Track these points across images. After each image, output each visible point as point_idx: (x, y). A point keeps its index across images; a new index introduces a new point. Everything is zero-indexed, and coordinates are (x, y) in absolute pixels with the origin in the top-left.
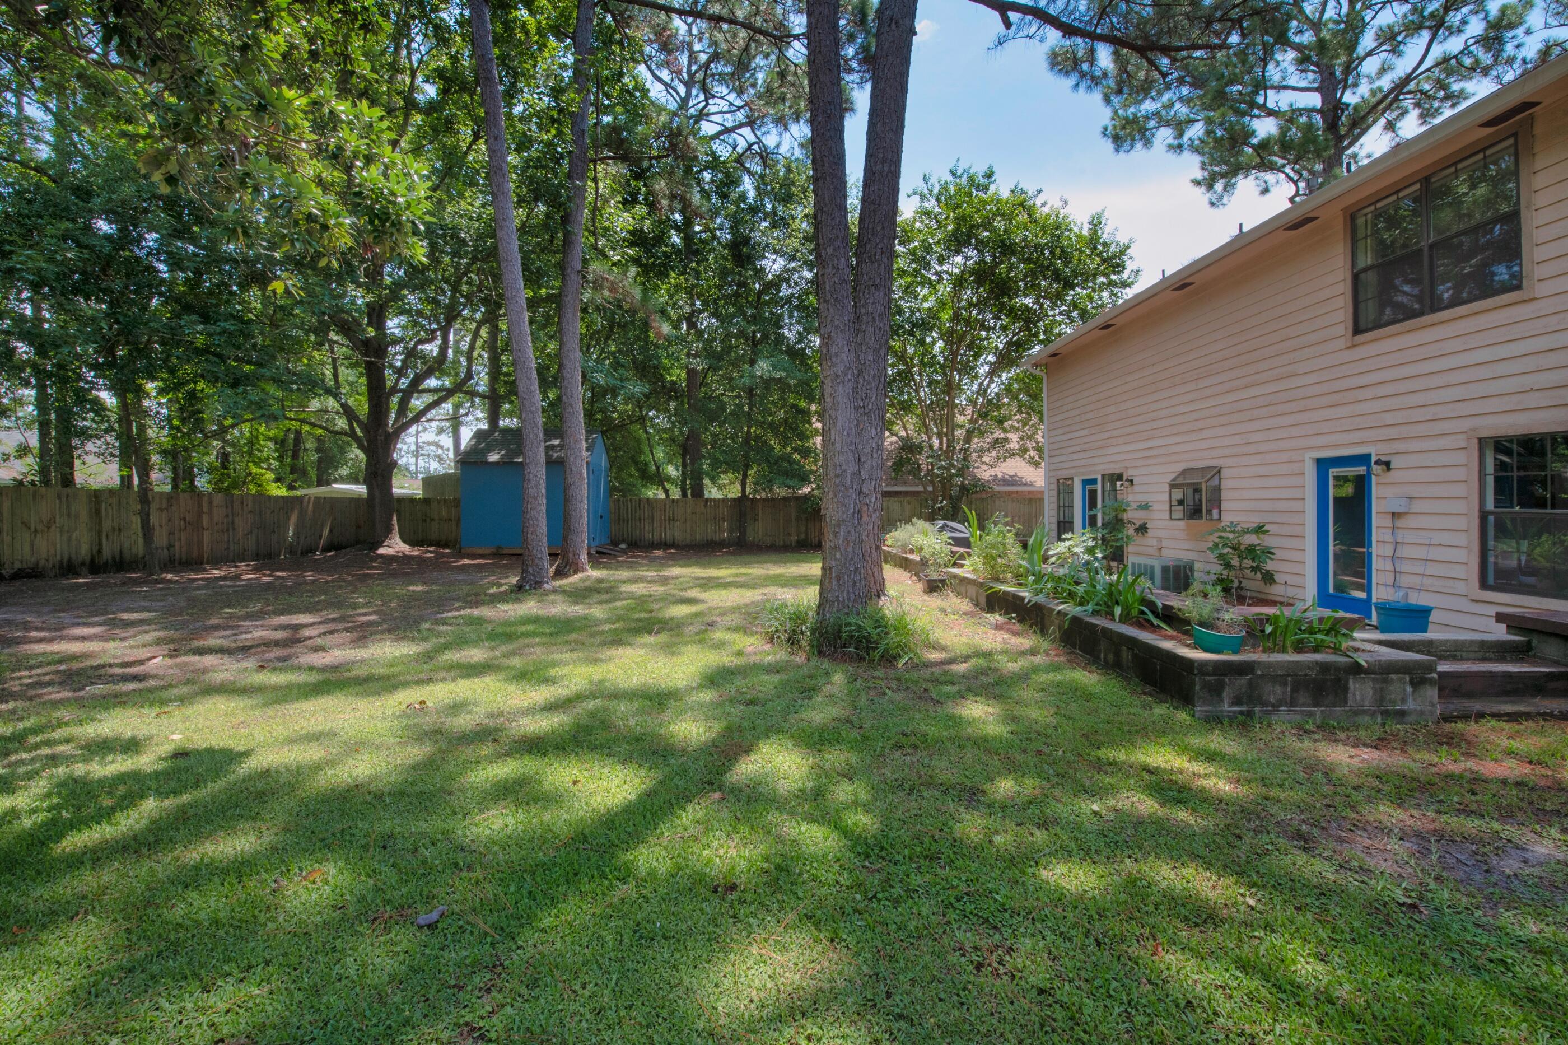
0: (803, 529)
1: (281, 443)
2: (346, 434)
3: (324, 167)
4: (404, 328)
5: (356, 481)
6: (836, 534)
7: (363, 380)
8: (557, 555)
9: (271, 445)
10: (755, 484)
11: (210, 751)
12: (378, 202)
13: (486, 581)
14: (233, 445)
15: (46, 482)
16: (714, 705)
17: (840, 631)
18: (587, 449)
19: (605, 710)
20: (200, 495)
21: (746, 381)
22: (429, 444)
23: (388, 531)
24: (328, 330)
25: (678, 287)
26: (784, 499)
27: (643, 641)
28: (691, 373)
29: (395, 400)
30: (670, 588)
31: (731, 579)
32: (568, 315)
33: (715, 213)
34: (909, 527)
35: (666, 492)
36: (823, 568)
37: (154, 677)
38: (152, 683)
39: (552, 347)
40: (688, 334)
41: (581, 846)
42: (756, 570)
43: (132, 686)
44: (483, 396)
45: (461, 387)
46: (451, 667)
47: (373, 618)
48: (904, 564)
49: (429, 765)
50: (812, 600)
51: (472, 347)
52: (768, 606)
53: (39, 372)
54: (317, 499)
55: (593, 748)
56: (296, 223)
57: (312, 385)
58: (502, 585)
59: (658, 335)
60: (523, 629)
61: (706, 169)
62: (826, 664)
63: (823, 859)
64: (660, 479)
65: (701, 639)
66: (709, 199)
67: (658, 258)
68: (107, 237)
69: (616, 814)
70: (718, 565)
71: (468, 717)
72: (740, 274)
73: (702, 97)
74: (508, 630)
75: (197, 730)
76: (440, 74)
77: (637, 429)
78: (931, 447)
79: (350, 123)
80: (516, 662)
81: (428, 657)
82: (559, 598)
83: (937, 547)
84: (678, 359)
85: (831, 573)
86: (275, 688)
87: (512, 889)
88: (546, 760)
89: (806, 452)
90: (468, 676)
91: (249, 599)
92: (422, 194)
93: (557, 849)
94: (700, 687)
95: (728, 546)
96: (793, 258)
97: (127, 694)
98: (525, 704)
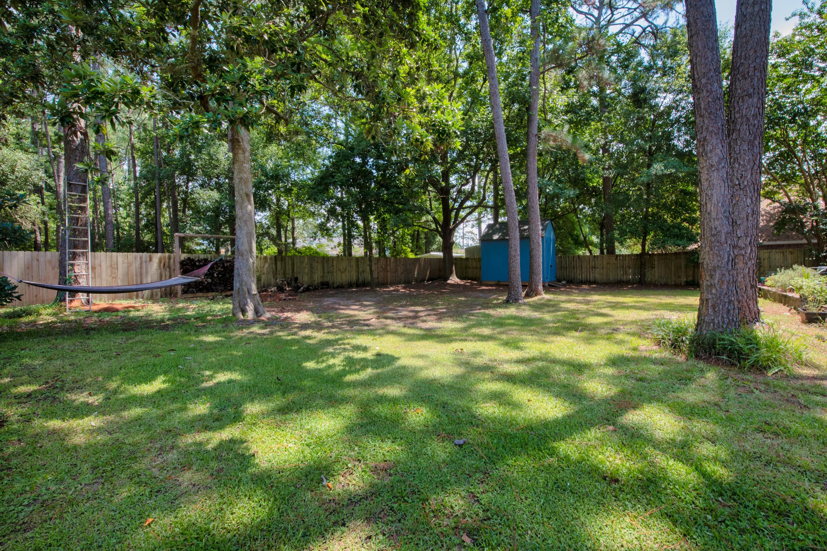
0: (691, 273)
1: (412, 236)
2: (435, 230)
3: (422, 117)
4: (456, 180)
5: (439, 251)
6: (711, 276)
7: (441, 206)
8: (526, 286)
9: (409, 237)
10: (651, 244)
11: (387, 355)
12: (441, 126)
13: (492, 297)
14: (397, 238)
15: (345, 255)
16: (613, 377)
17: (714, 343)
18: (542, 230)
19: (548, 368)
20: (387, 258)
21: (645, 179)
22: (468, 232)
23: (451, 273)
24: (428, 186)
25: (596, 130)
26: (675, 253)
27: (572, 335)
28: (606, 180)
29: (453, 214)
30: (590, 307)
31: (633, 304)
32: (531, 159)
33: (619, 79)
34: (790, 272)
35: (590, 251)
36: (701, 299)
37: (372, 325)
38: (371, 328)
39: (523, 177)
40: (603, 157)
41: (530, 432)
42: (652, 299)
43: (366, 328)
44: (491, 207)
45: (481, 204)
46: (475, 335)
47: (444, 310)
48: (784, 300)
49: (462, 377)
50: (692, 321)
51: (485, 184)
52: (657, 322)
53: (343, 217)
54: (425, 259)
55: (540, 386)
56: (412, 143)
57: (423, 211)
58: (499, 299)
59: (584, 161)
60: (508, 321)
61: (613, 54)
62: (701, 365)
63: (684, 485)
64: (586, 244)
65: (608, 337)
66: (615, 72)
67: (582, 116)
68: (359, 164)
69: (549, 422)
70: (624, 295)
71: (481, 359)
72: (639, 112)
73: (609, 12)
74: (501, 321)
75: (384, 347)
76: (468, 56)
77: (572, 216)
78: (816, 208)
79: (430, 95)
80: (504, 337)
81: (465, 329)
82: (527, 308)
83: (818, 287)
84: (597, 172)
85: (707, 303)
86: (409, 335)
87: (495, 441)
88: (515, 386)
89: (693, 221)
90: (482, 340)
91: (402, 299)
92: (459, 117)
93: (518, 430)
94: (606, 365)
95: (633, 284)
96: (681, 92)
97: (365, 330)
98: (507, 358)
